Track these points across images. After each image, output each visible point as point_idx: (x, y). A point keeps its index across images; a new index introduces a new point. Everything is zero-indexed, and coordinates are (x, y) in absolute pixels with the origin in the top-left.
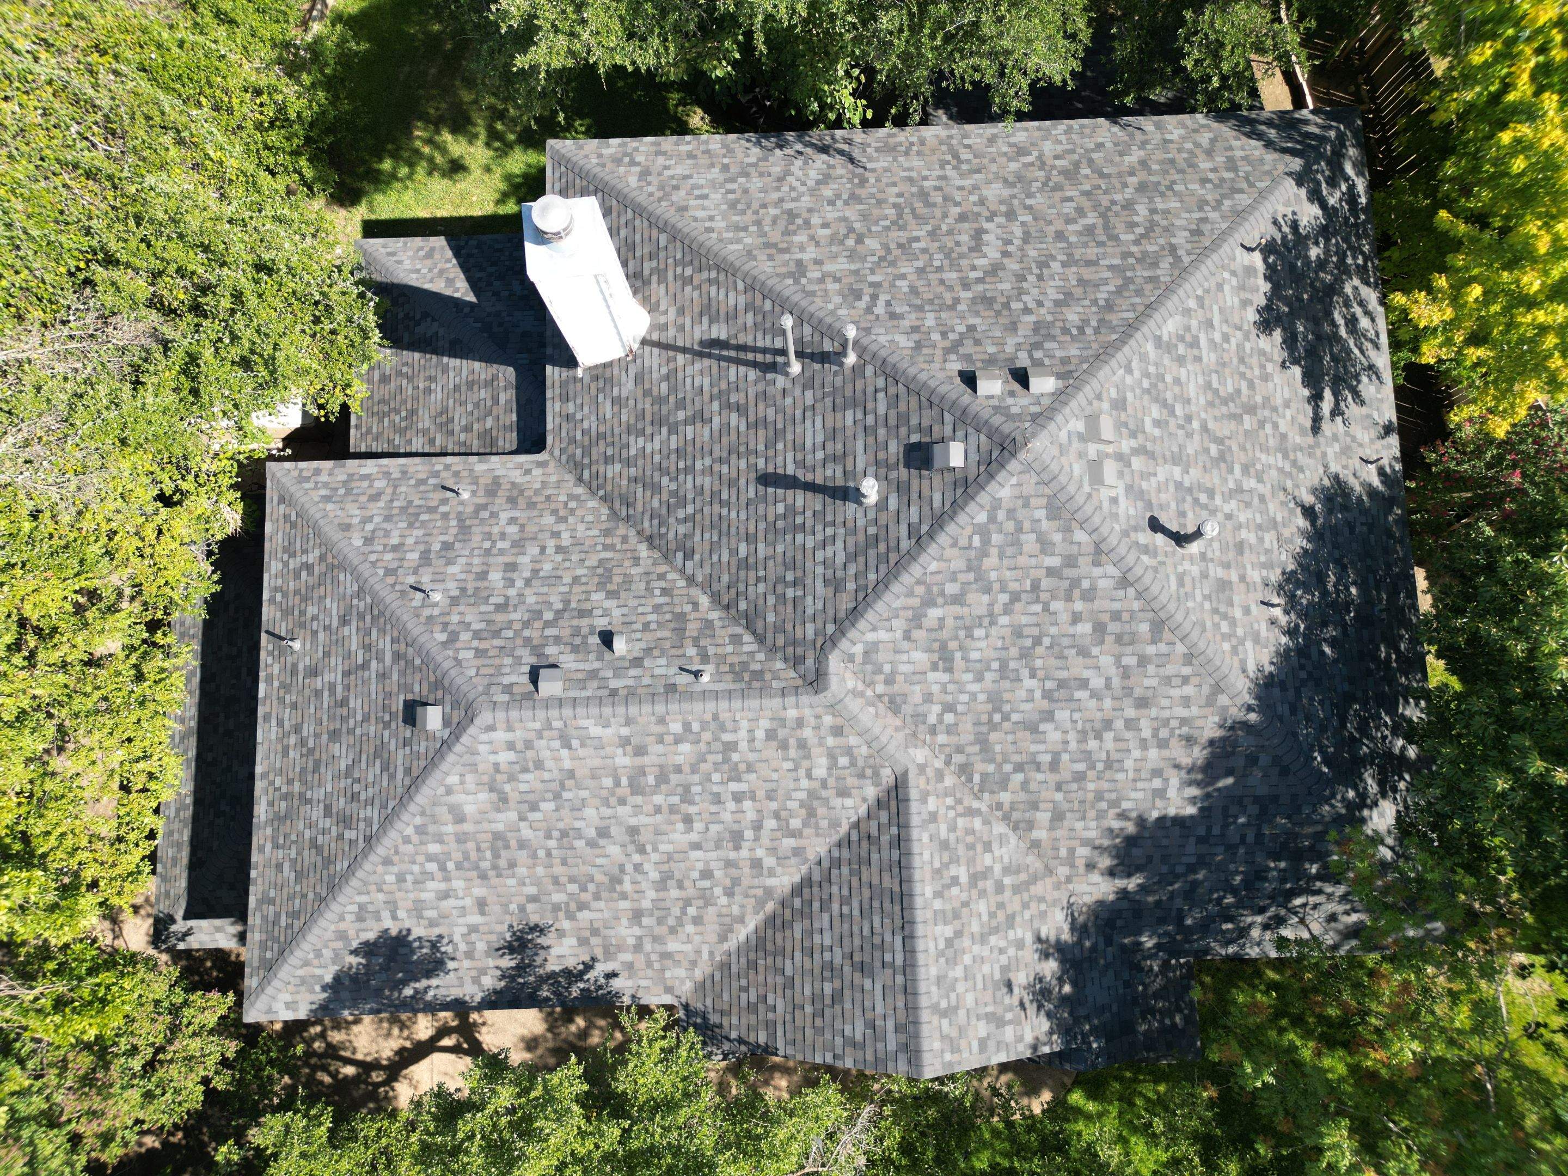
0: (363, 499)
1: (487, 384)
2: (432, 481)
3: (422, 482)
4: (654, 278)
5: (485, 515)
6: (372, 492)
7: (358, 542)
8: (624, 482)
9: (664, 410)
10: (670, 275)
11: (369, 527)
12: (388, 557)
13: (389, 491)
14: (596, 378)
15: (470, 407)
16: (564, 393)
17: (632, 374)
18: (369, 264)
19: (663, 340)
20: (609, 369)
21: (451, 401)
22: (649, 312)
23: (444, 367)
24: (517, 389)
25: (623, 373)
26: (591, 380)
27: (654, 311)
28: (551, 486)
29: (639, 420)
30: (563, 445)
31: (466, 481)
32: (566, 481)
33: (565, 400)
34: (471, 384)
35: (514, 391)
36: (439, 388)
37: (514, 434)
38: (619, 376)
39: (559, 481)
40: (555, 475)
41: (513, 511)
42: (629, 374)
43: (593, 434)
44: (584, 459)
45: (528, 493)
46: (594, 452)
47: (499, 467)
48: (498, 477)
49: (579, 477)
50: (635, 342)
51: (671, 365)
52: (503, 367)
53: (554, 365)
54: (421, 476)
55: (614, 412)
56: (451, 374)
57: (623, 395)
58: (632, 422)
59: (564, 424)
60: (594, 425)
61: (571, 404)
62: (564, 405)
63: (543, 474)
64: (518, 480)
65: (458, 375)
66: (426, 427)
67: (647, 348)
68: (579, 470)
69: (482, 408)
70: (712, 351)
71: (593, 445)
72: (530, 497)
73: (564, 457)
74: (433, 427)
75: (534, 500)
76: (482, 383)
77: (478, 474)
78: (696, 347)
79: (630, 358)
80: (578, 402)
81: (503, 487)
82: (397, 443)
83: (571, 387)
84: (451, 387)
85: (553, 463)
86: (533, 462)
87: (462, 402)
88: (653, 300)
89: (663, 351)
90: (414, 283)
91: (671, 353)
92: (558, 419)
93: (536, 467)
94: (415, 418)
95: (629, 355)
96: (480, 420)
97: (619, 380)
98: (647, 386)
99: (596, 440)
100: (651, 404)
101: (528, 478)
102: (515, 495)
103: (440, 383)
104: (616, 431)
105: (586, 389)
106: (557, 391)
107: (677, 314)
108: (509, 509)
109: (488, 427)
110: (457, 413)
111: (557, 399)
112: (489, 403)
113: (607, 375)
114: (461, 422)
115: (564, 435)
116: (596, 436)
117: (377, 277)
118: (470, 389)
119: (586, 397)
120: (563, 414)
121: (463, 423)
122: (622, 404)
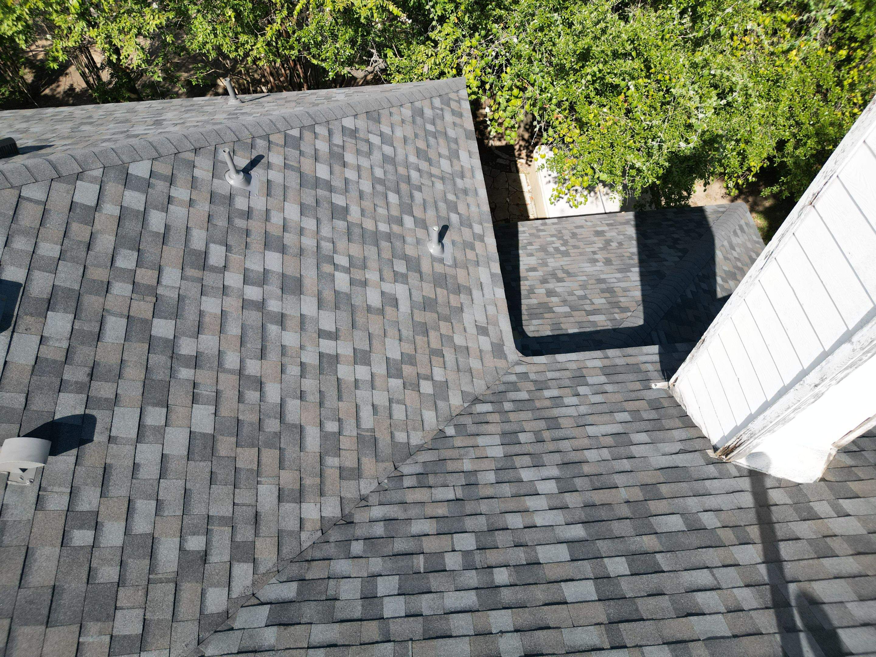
0: (421, 144)
1: (615, 305)
2: (454, 218)
3: (453, 207)
5: (400, 267)
6: (432, 154)
7: (348, 123)
8: (467, 465)
9: (617, 528)
11: (375, 140)
12: (322, 146)
13: (435, 171)
14: (656, 405)
15: (580, 293)
16: (619, 369)
17: (681, 460)
18: (723, 212)
19: (776, 514)
20: (677, 423)
21: (584, 278)
22: (823, 480)
23: (625, 270)
24: (614, 330)
25: (678, 446)
26: (650, 402)
27: (831, 489)
28: (461, 360)
29: (591, 481)
30: (533, 376)
31: (460, 256)
32: (473, 381)
33: (608, 371)
34: (610, 291)
35: (609, 328)
36: (598, 268)
37: (549, 333)
38: (672, 441)
39: (470, 370)
40: (480, 367)
41: (408, 303)
42: (680, 456)
43: (556, 412)
44: (511, 403)
45: (444, 327)
46: (524, 415)
47: (487, 296)
48: (470, 292)
49: (479, 398)
50: (753, 456)
51: (727, 535)
52: (641, 315)
53: (660, 354)
54: (462, 208)
55: (601, 439)
56: (619, 275)
57: (635, 450)
58: (586, 469)
59: (568, 374)
60: (572, 411)
61: (603, 379)
62: (599, 372)
63: (481, 351)
64: (467, 317)
65: (619, 280)
66: (549, 264)
67: (745, 483)
68: (492, 399)
69: (581, 302)
70: (802, 636)
71: (538, 414)
72: (437, 328)
73: (513, 378)
74: (550, 269)
75: (433, 334)
76: (614, 300)
77: (471, 269)
78: (792, 588)
79: (710, 453)
80: (609, 388)
81: (452, 296)
82: (529, 247)
83: (631, 377)
84: (603, 276)
85: (501, 364)
86: (501, 339)
87: (583, 287)
88: (854, 486)
89: (752, 516)
90: (718, 243)
91: (754, 532)
92: (574, 366)
93: (492, 343)
94: (559, 256)
95: (715, 449)
96: (564, 302)
97: (663, 441)
98: (664, 489)
99: (546, 417)
100: (627, 502)
101: (472, 330)
102: (439, 310)
103: (605, 268)
104: (565, 445)
105: (633, 395)
106: (621, 361)
107: (851, 539)
108: (413, 298)
109: (556, 309)
110: (570, 284)
111: (607, 362)
112: (588, 308)
113: (667, 423)
114: (559, 288)
115: (550, 375)
116: (553, 416)
117: (711, 217)
118: (603, 291)
119: (619, 397)
120: (585, 371)
121: (558, 290)
122: (616, 449)
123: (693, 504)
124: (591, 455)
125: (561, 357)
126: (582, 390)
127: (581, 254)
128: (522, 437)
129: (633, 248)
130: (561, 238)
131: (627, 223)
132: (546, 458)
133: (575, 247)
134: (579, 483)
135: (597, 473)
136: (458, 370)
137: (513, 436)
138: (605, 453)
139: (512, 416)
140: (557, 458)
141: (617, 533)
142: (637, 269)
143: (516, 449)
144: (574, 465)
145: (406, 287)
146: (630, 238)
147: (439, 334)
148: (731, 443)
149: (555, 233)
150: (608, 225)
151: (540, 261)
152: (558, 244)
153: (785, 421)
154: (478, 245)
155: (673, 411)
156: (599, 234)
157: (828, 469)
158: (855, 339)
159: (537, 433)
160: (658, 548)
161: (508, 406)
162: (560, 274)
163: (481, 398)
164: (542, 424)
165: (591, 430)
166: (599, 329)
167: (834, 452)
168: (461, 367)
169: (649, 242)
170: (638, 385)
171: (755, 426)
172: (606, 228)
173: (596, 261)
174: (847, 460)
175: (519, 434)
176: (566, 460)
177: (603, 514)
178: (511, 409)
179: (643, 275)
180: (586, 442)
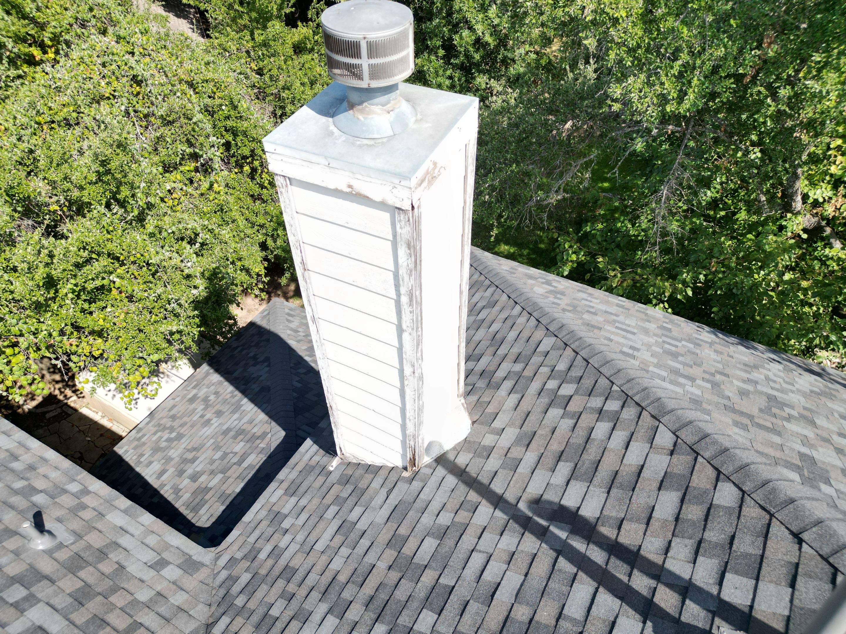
1: (254, 438)
2: (39, 499)
3: (29, 491)
4: (508, 384)
5: (16, 593)
9: (401, 594)
10: (535, 386)
14: (345, 480)
15: (219, 454)
16: (298, 481)
17: (393, 500)
18: (268, 314)
19: (472, 471)
20: (369, 476)
21: (212, 441)
22: (474, 423)
23: (237, 407)
24: (269, 457)
25: (384, 492)
26: (339, 482)
27: (482, 424)
28: (162, 610)
29: (353, 583)
30: (239, 555)
31: (76, 525)
32: (190, 615)
33: (292, 491)
34: (241, 432)
35: (265, 458)
36: (216, 424)
37: (223, 508)
38: (377, 493)
39: (180, 609)
40: (185, 596)
41: (58, 617)
42: (391, 496)
43: (282, 562)
44: (241, 595)
45: (118, 600)
46: (259, 594)
47: (137, 533)
48: (118, 545)
49: (210, 622)
50: (428, 449)
51: (463, 516)
52: (278, 428)
53: (315, 442)
54: (40, 484)
55: (332, 544)
56: (236, 416)
57: (361, 526)
58: (342, 578)
59: (265, 523)
60: (294, 548)
61: (294, 500)
62: (286, 498)
63: (174, 583)
64: (133, 568)
65: (240, 419)
66: (173, 456)
67: (441, 471)
68: (221, 611)
69: (226, 461)
70: (552, 528)
71: (269, 579)
72: (112, 607)
73: (224, 574)
74: (177, 459)
75: (112, 618)
76: (248, 436)
77: (99, 525)
78: (522, 506)
79: (406, 474)
80: (303, 502)
81: (101, 566)
82: (142, 460)
83: (311, 478)
84: (225, 427)
85: (202, 574)
86: (184, 554)
87: (217, 448)
88: (490, 409)
89: (462, 488)
90: (283, 336)
91: (473, 496)
92: (264, 513)
93: (179, 566)
94: (175, 443)
95: (405, 469)
96: (213, 473)
97: (372, 499)
98: (403, 531)
99: (278, 574)
100: (390, 567)
101: (148, 575)
102: (99, 590)
103: (221, 421)
104: (312, 579)
105: (324, 489)
106: (294, 475)
107: (517, 441)
108: (59, 607)
109: (211, 485)
110: (204, 456)
111: (285, 485)
112: (235, 460)
113: (362, 485)
114: (198, 466)
115: (252, 539)
116: (283, 567)
117: (264, 324)
118: (235, 437)
119: (316, 501)
120: (275, 508)
121: (198, 469)
122: (349, 539)
123: (427, 520)
124: (336, 564)
125: (247, 518)
126: (286, 524)
127: (192, 426)
128: (275, 612)
129: (228, 388)
130: (164, 428)
131: (207, 374)
132: (307, 606)
133: (182, 425)
134: (347, 595)
135: (352, 572)
136: (168, 620)
137: (267, 620)
138: (345, 551)
139: (251, 605)
140: (315, 595)
141: (404, 598)
142: (245, 400)
143: (279, 625)
144: (332, 585)
145: (41, 605)
146: (220, 383)
147: (118, 611)
148: (409, 455)
149: (155, 429)
150: (194, 388)
151: (164, 461)
152: (166, 435)
153: (420, 410)
154: (87, 500)
155: (360, 472)
156: (192, 400)
157: (470, 414)
158: (404, 327)
159: (281, 596)
160: (436, 574)
161: (239, 602)
162: (189, 456)
163: (211, 620)
164: (281, 583)
165: (320, 546)
166: (257, 467)
167: (463, 401)
168: (167, 616)
169: (235, 374)
170: (321, 479)
171: (410, 429)
172: (194, 392)
173: (209, 421)
174: (473, 398)
175: (270, 612)
176: (323, 589)
177: (383, 596)
178: (246, 600)
179: (253, 400)
180: (324, 558)
